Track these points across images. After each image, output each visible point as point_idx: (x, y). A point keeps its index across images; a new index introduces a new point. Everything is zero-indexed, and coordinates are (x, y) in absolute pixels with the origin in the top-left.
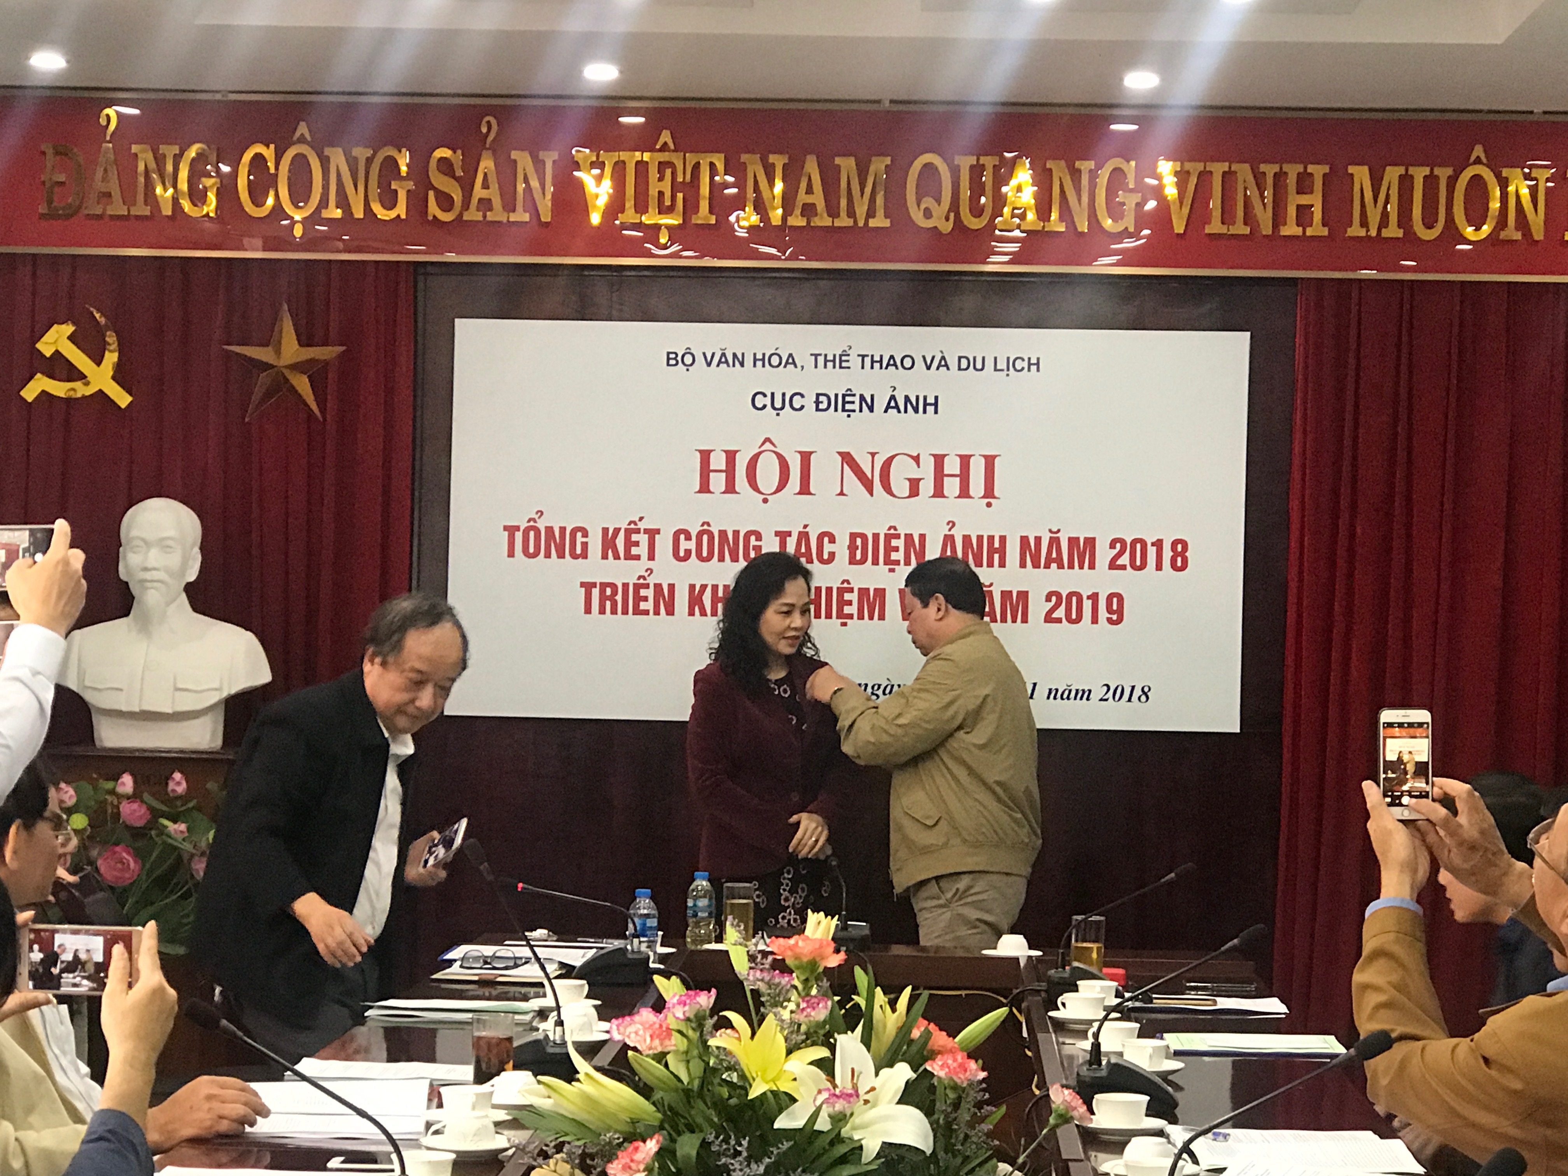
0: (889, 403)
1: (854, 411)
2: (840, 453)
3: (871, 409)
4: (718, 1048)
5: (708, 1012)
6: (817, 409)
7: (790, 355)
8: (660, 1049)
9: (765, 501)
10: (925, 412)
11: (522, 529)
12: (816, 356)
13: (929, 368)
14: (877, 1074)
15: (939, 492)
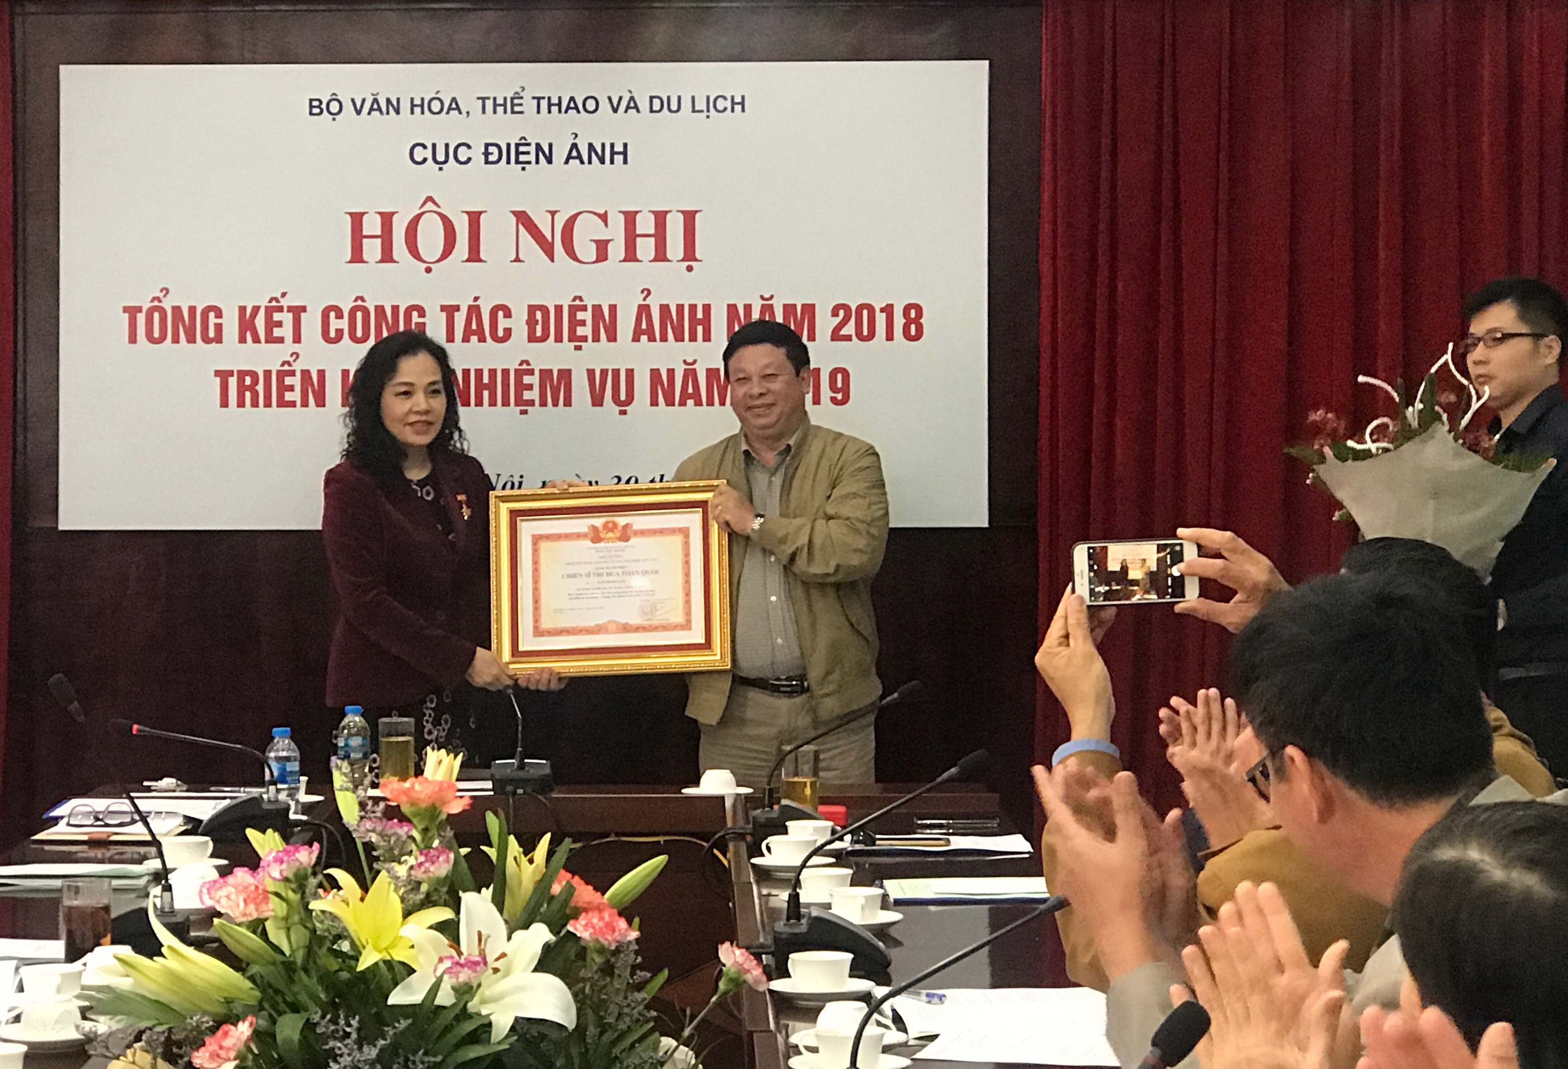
0: (571, 151)
1: (529, 163)
2: (514, 213)
3: (549, 161)
4: (323, 912)
5: (310, 871)
6: (487, 162)
7: (454, 100)
8: (255, 916)
9: (428, 270)
10: (612, 162)
11: (144, 310)
12: (483, 99)
13: (615, 110)
14: (509, 938)
15: (631, 255)
